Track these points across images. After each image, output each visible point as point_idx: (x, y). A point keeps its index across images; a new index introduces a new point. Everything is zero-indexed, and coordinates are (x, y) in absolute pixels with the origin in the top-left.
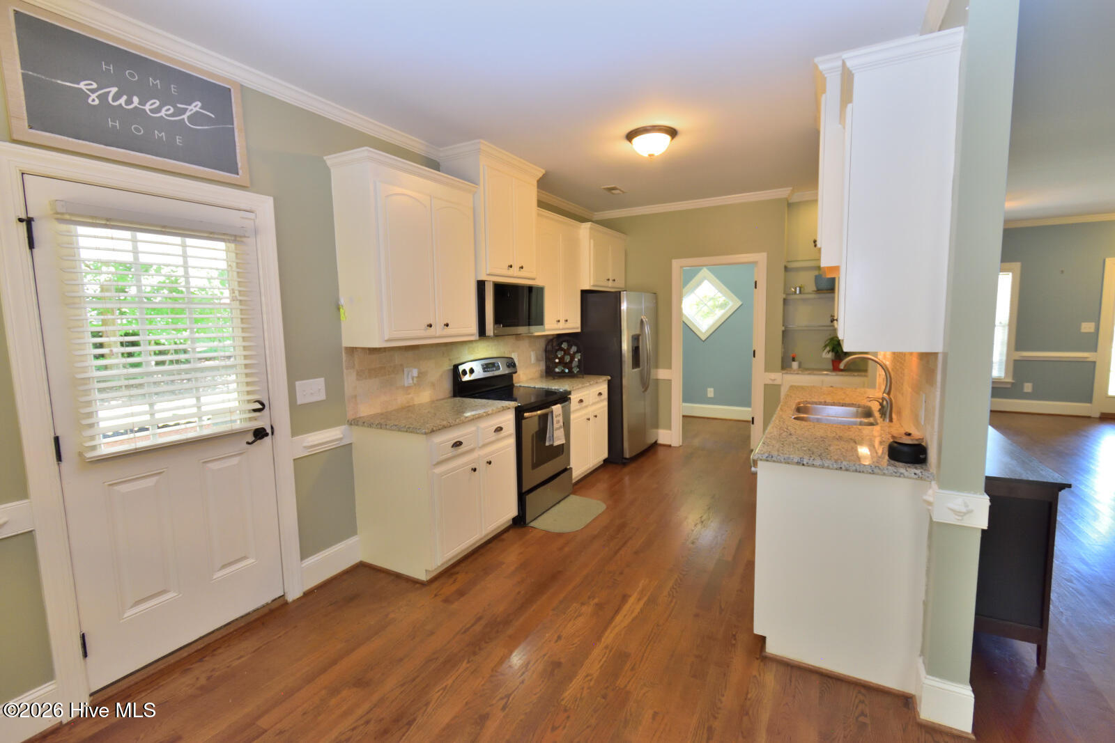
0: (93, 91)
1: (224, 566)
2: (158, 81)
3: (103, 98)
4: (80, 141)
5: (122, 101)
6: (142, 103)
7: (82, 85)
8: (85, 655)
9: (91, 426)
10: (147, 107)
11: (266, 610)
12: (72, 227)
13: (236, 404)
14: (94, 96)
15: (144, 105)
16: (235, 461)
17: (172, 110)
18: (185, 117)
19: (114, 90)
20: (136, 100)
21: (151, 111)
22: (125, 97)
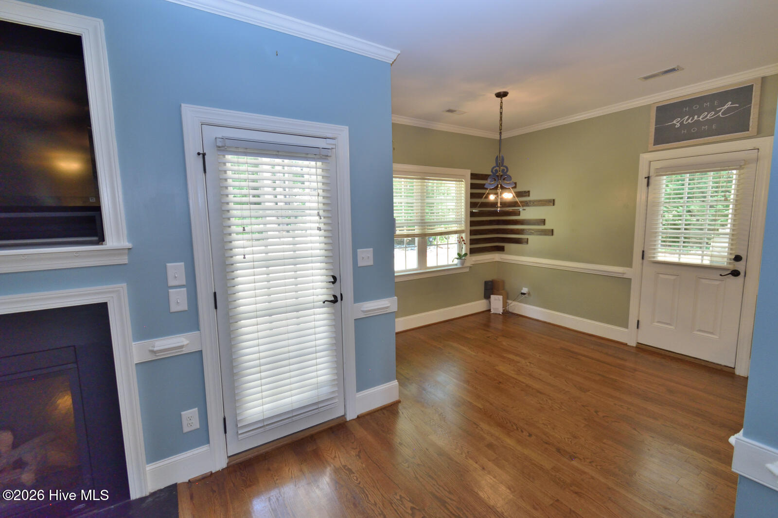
0: (678, 122)
1: (700, 331)
2: (708, 103)
3: (682, 123)
4: (670, 144)
5: (689, 121)
6: (698, 117)
7: (675, 122)
8: (638, 327)
9: (655, 249)
10: (700, 118)
11: (719, 367)
12: (662, 177)
13: (726, 254)
14: (678, 124)
15: (699, 117)
16: (717, 283)
17: (713, 113)
18: (720, 113)
19: (687, 117)
20: (696, 117)
21: (702, 119)
22: (691, 118)
